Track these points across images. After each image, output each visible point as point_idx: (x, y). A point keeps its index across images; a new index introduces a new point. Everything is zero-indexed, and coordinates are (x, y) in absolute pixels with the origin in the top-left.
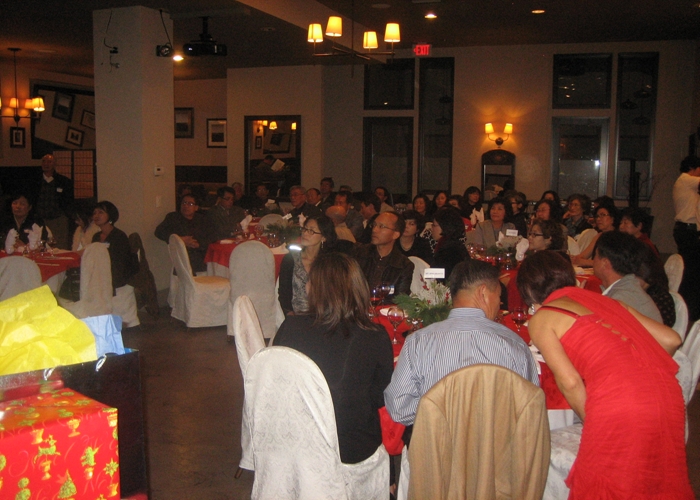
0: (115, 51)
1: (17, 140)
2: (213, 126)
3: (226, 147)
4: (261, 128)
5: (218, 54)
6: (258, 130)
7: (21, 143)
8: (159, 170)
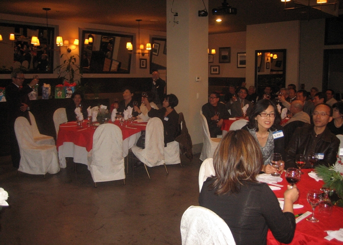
0: (176, 15)
1: (143, 65)
2: (240, 56)
3: (245, 67)
4: (269, 58)
5: (232, 13)
6: (268, 59)
7: (144, 66)
8: (198, 78)
